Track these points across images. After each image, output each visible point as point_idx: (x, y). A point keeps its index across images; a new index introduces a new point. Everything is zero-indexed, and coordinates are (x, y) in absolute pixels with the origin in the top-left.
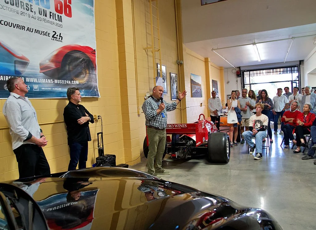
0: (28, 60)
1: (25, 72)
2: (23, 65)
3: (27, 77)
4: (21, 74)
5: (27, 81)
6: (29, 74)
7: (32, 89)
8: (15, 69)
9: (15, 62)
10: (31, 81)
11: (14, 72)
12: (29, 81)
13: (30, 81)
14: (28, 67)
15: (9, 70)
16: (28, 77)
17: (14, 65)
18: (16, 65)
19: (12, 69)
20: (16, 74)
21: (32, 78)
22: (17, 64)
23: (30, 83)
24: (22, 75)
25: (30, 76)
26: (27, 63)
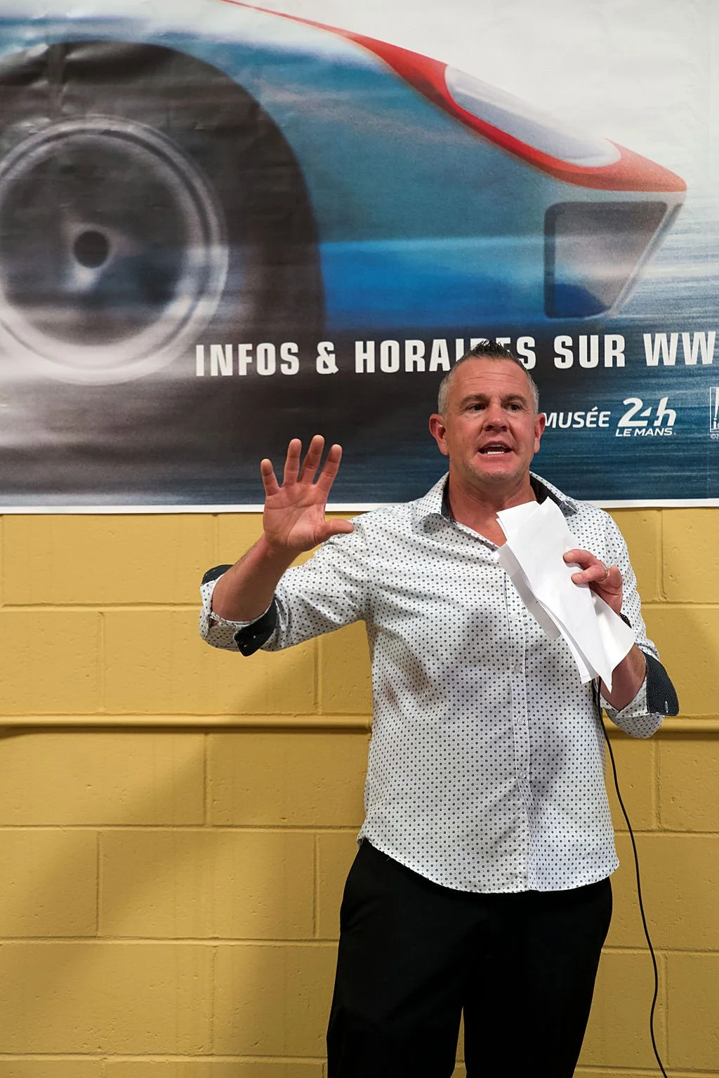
0: (677, 185)
1: (637, 291)
2: (622, 237)
3: (653, 329)
4: (601, 308)
5: (652, 361)
6: (677, 303)
7: (703, 423)
8: (549, 274)
9: (554, 221)
10: (690, 360)
11: (539, 296)
12: (670, 361)
13: (680, 359)
14: (671, 239)
15: (499, 292)
16: (666, 328)
17: (539, 241)
18: (560, 241)
19: (529, 274)
20: (550, 313)
21: (699, 336)
22: (568, 230)
23: (681, 373)
24: (613, 314)
25: (678, 315)
26: (662, 207)
